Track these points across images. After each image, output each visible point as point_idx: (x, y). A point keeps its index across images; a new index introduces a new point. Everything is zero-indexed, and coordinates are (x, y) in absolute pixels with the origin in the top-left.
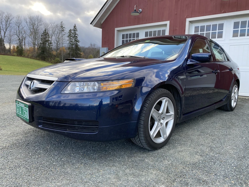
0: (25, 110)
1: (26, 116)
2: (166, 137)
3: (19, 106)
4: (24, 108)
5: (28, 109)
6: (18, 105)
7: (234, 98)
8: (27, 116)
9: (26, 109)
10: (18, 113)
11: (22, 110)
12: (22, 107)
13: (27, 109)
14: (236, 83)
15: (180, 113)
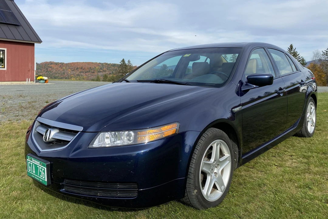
0: (41, 170)
1: (42, 177)
2: (224, 189)
3: (32, 164)
4: (40, 166)
5: (46, 168)
6: (30, 162)
7: (311, 120)
8: (44, 178)
9: (42, 168)
10: (31, 171)
11: (37, 168)
12: (36, 166)
13: (44, 169)
14: (311, 99)
15: (238, 156)
